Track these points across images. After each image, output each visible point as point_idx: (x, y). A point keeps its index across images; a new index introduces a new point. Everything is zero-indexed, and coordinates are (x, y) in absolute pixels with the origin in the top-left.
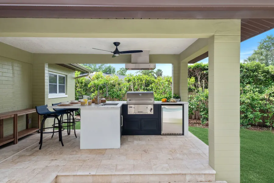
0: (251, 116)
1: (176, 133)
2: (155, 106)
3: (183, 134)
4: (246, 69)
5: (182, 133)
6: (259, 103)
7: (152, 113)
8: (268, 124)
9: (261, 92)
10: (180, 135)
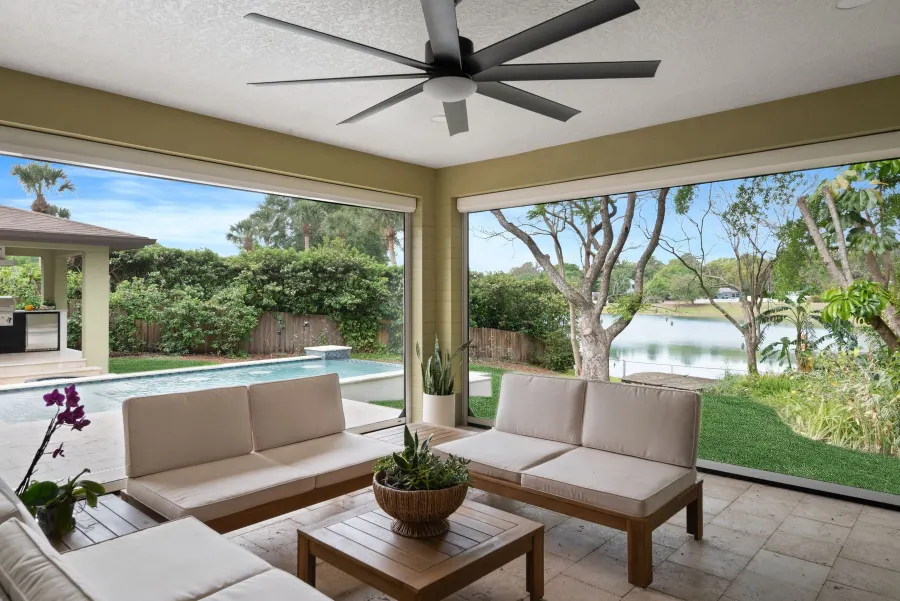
0: (187, 334)
1: (48, 347)
2: (15, 315)
3: (58, 349)
4: (187, 260)
5: (56, 347)
6: (199, 315)
7: (11, 324)
8: (215, 346)
9: (206, 298)
10: (54, 350)
